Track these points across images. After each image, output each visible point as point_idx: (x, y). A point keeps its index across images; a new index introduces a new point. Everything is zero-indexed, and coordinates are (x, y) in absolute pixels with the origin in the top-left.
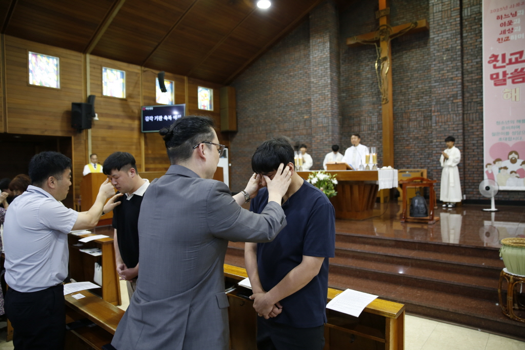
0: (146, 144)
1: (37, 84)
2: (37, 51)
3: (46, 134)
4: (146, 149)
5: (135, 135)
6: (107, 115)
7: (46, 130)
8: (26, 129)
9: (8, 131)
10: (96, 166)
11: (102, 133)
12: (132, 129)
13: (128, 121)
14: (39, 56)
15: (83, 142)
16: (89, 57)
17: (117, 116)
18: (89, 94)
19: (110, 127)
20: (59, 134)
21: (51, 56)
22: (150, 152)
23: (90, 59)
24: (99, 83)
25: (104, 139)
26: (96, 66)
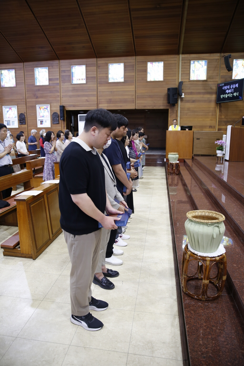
0: (220, 111)
1: (152, 80)
2: (152, 61)
3: (155, 108)
4: (220, 115)
5: (213, 105)
6: (191, 93)
7: (155, 106)
8: (145, 106)
9: (137, 108)
10: (175, 127)
11: (188, 105)
12: (210, 101)
13: (207, 96)
14: (154, 64)
15: (175, 112)
16: (181, 56)
17: (199, 93)
18: (180, 81)
19: (194, 101)
20: (162, 108)
21: (160, 62)
22: (223, 117)
23: (182, 58)
24: (188, 72)
25: (189, 109)
26: (186, 61)
